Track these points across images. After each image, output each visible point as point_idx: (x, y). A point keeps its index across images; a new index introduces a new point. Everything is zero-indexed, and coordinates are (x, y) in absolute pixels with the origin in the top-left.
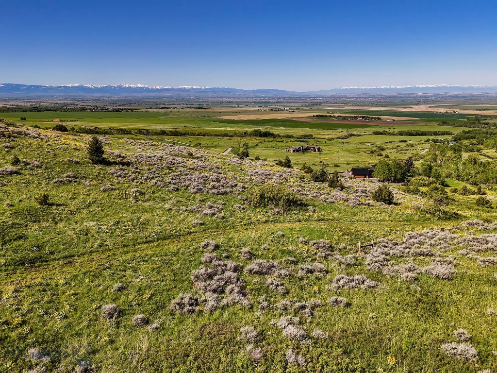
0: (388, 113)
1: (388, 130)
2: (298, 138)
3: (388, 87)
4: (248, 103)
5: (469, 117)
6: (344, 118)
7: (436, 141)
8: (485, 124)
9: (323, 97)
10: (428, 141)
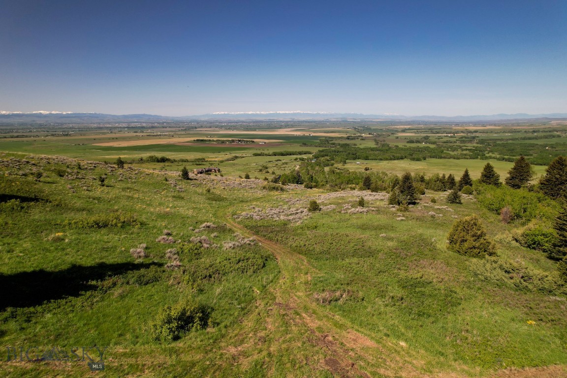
0: (259, 137)
1: (263, 152)
2: (193, 162)
3: (254, 113)
4: (121, 129)
5: (322, 138)
6: (223, 142)
7: (302, 159)
8: (332, 144)
9: (198, 122)
10: (296, 159)
